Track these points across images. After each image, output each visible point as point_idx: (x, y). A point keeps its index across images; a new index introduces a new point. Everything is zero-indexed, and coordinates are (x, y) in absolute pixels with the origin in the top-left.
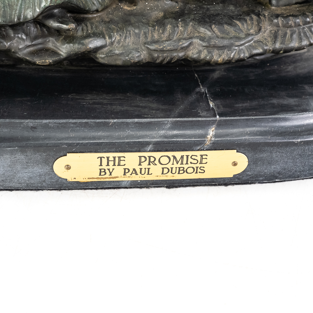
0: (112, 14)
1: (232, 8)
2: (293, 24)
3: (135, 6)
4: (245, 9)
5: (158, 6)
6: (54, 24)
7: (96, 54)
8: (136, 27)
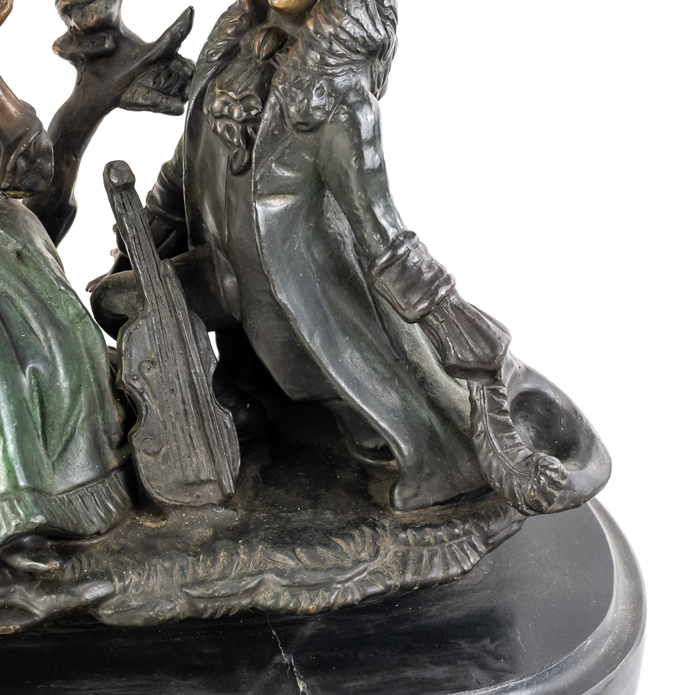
0: (125, 537)
1: (328, 515)
2: (432, 541)
3: (163, 520)
4: (351, 516)
5: (203, 519)
6: (24, 563)
7: (97, 610)
8: (164, 558)
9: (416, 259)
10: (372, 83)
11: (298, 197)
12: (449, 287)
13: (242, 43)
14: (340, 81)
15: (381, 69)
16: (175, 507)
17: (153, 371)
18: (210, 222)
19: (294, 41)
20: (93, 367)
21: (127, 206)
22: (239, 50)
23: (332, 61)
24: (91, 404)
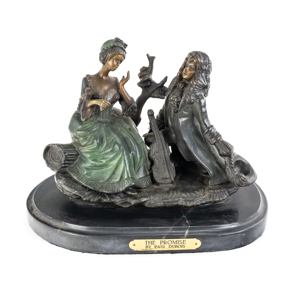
0: (150, 189)
1: (194, 186)
2: (216, 192)
3: (159, 186)
4: (199, 187)
5: (167, 186)
6: (130, 193)
7: (144, 204)
8: (159, 194)
9: (213, 131)
10: (204, 94)
11: (188, 118)
12: (220, 137)
13: (177, 85)
14: (198, 94)
15: (206, 91)
16: (161, 183)
17: (157, 154)
18: (170, 122)
19: (188, 85)
20: (144, 153)
21: (152, 119)
22: (177, 87)
23: (196, 90)
24: (144, 161)
